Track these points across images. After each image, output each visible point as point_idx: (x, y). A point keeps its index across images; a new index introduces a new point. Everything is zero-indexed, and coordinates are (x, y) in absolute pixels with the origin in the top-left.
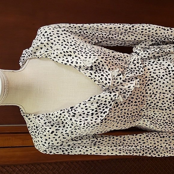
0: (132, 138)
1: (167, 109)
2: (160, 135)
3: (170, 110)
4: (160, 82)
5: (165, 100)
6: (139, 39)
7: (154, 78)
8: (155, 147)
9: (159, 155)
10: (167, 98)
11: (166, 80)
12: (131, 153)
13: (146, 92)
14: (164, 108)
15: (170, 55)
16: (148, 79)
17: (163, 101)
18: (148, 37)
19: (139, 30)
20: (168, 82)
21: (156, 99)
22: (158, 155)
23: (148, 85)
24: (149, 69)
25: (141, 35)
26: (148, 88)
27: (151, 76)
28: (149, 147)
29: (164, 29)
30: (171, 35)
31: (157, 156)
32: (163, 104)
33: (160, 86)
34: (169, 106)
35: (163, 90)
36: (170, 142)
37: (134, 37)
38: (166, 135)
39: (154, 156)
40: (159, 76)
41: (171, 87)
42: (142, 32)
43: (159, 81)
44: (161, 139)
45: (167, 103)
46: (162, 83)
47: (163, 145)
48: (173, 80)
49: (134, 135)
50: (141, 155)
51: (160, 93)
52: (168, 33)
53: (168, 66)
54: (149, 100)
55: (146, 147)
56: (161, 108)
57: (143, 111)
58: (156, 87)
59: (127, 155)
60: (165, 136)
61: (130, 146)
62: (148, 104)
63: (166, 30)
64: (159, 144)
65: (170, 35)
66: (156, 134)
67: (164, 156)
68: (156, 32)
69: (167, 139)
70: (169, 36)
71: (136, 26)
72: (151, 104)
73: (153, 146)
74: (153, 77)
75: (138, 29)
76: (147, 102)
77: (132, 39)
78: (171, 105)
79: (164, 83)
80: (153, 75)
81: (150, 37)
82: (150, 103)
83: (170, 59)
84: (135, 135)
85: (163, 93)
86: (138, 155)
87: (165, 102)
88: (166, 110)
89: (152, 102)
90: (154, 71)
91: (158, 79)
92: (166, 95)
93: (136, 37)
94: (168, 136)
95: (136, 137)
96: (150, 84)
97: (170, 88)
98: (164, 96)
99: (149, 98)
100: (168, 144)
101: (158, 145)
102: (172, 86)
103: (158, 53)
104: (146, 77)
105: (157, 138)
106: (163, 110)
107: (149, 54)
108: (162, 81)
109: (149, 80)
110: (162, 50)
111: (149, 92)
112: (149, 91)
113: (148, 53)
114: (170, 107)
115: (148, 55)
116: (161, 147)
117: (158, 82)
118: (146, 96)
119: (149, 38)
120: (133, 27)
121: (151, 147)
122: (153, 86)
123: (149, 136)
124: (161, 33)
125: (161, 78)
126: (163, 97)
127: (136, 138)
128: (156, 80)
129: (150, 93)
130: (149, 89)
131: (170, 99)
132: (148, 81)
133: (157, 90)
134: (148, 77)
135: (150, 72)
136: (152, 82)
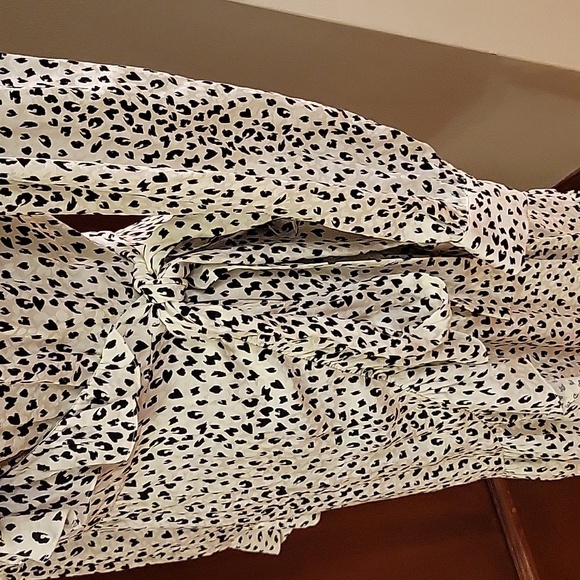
3: (215, 522)
4: (206, 451)
13: (129, 481)
16: (154, 436)
23: (150, 457)
24: (177, 394)
26: (146, 467)
27: (175, 425)
32: (192, 510)
33: (203, 461)
35: (209, 472)
40: (213, 430)
43: (203, 446)
46: (214, 453)
53: (272, 384)
79: (221, 455)
80: (183, 420)
85: (206, 481)
88: (198, 520)
91: (202, 441)
92: (215, 489)
96: (161, 453)
104: (151, 429)
108: (218, 448)
112: (147, 474)
117: (197, 451)
122: (168, 461)
125: (216, 440)
128: (190, 443)
129: (147, 485)
130: (147, 471)
131: (227, 497)
132: (152, 445)
133: (183, 473)
134: (158, 429)
135: (178, 409)
136: (173, 448)
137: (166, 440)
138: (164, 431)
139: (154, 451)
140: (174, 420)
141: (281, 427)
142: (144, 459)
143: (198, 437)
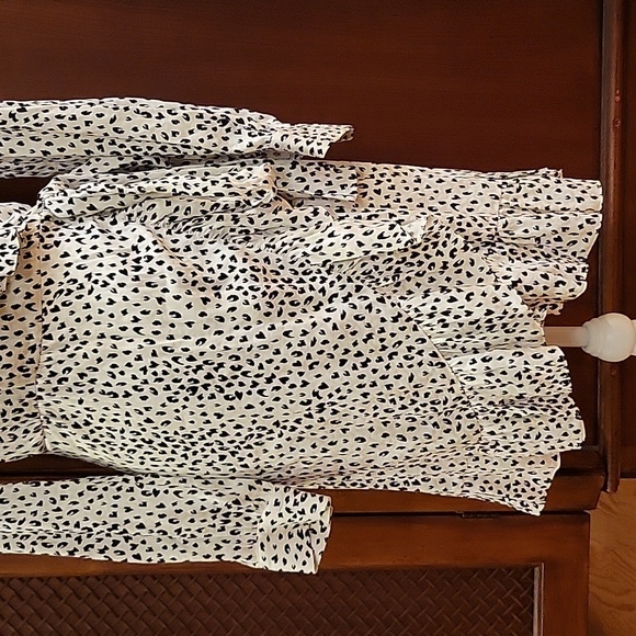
0: (34, 495)
1: (131, 391)
2: (141, 486)
3: (144, 398)
4: (98, 298)
5: (121, 361)
6: (62, 150)
7: (77, 285)
8: (115, 527)
9: (137, 557)
10: (127, 353)
11: (119, 289)
12: (23, 547)
13: (46, 333)
14: (120, 391)
15: (151, 202)
16: (54, 288)
17: (114, 366)
18: (98, 144)
19: (47, 119)
20: (125, 299)
21: (85, 356)
22: (134, 556)
23: (56, 309)
24: (66, 255)
25: (72, 136)
26: (56, 319)
27: (68, 278)
28: (92, 527)
29: (143, 113)
30: (174, 134)
31: (132, 560)
32: (114, 377)
33: (101, 312)
34: (137, 382)
35: (111, 325)
36: (179, 511)
37: (40, 147)
38: (167, 487)
39: (118, 559)
40: (97, 278)
41: (139, 316)
42: (62, 126)
43: (95, 294)
44: (145, 499)
45: (129, 372)
46: (105, 300)
47: (150, 522)
48: (146, 293)
49: (38, 485)
50: (64, 553)
51: (102, 336)
52: (159, 126)
53: (138, 241)
54: (60, 362)
55: (77, 525)
56: (107, 389)
57: (40, 398)
58: (82, 314)
59: (9, 552)
60: (162, 489)
61: (15, 521)
62: (53, 374)
63: (153, 116)
64: (129, 516)
65: (170, 134)
66: (126, 481)
67: (162, 560)
68: (115, 125)
69: (168, 499)
70: (167, 138)
71: (33, 107)
72: (65, 376)
73: (105, 523)
74: (75, 281)
75: (42, 116)
76: (49, 367)
77: (33, 152)
78: (145, 377)
79: (111, 302)
80: (74, 273)
81: (105, 144)
82: (64, 372)
83: (154, 216)
84: (42, 483)
85: (113, 337)
86: (51, 552)
87: (122, 367)
88: (127, 395)
89: (70, 369)
90: (83, 262)
91: (92, 289)
92: (123, 345)
93: (49, 144)
94: (171, 491)
95: (47, 492)
96: (64, 304)
97: (136, 320)
98: (114, 346)
99: (57, 355)
100: (167, 519)
101: (127, 522)
102: (144, 313)
103: (106, 198)
104: (50, 282)
105: (131, 494)
106: (116, 396)
107: (71, 201)
108: (106, 294)
109: (61, 292)
110: (114, 187)
111: (56, 334)
112: (59, 328)
113: (67, 198)
114: (144, 386)
115: (70, 207)
116: (141, 526)
117: (91, 299)
118: (46, 348)
119: (100, 147)
120: (22, 110)
121: (95, 525)
122: (72, 313)
123: (100, 487)
124: (135, 129)
125: (102, 286)
126: (113, 351)
127: (49, 495)
128: (84, 292)
129: (61, 338)
130: (58, 324)
131: (139, 358)
132: (55, 297)
133: (89, 326)
134: (57, 282)
135: (69, 265)
136: (71, 298)
137: (65, 292)
138: (61, 283)
139: (58, 302)
140: (67, 274)
141: (152, 271)
142: (52, 311)
143: (88, 286)
